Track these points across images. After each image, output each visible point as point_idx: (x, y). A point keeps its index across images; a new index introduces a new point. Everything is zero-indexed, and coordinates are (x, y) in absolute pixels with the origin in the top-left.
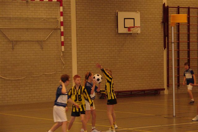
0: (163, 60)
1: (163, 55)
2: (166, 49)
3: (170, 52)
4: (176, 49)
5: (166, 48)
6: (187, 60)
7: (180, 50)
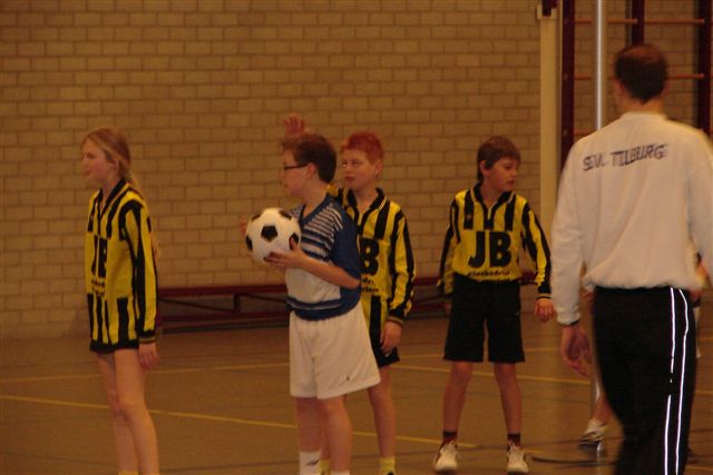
0: (533, 84)
1: (537, 53)
2: (553, 11)
3: (579, 31)
4: (621, 18)
5: (555, 5)
6: (690, 83)
7: (647, 18)
